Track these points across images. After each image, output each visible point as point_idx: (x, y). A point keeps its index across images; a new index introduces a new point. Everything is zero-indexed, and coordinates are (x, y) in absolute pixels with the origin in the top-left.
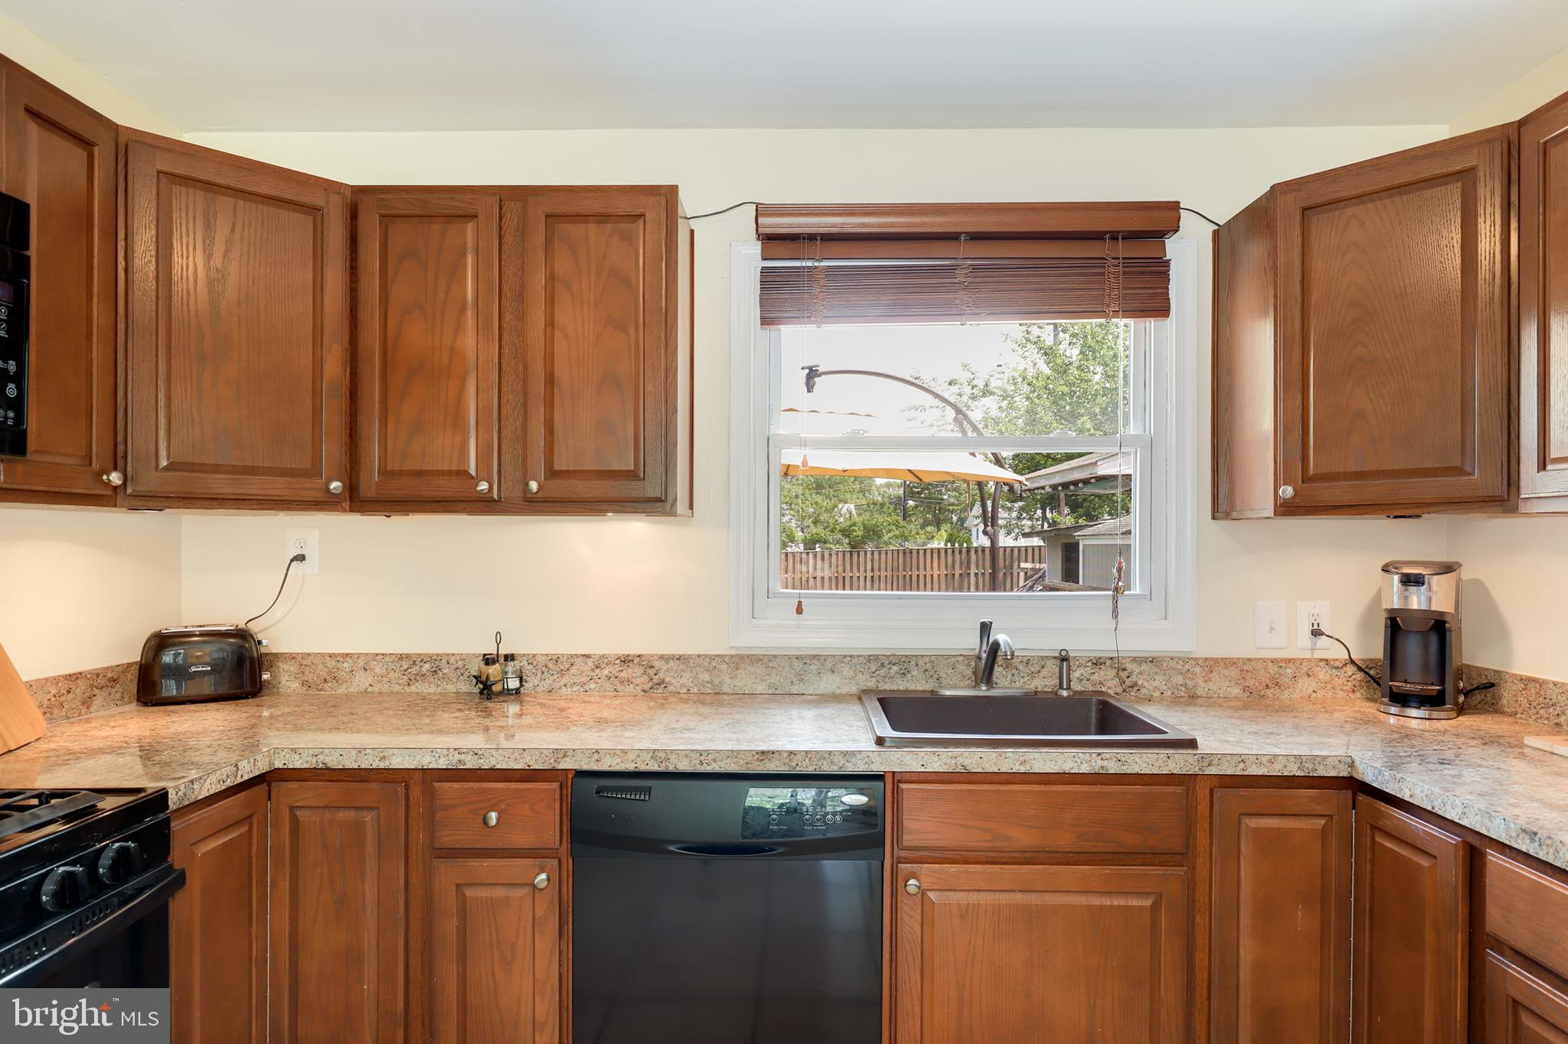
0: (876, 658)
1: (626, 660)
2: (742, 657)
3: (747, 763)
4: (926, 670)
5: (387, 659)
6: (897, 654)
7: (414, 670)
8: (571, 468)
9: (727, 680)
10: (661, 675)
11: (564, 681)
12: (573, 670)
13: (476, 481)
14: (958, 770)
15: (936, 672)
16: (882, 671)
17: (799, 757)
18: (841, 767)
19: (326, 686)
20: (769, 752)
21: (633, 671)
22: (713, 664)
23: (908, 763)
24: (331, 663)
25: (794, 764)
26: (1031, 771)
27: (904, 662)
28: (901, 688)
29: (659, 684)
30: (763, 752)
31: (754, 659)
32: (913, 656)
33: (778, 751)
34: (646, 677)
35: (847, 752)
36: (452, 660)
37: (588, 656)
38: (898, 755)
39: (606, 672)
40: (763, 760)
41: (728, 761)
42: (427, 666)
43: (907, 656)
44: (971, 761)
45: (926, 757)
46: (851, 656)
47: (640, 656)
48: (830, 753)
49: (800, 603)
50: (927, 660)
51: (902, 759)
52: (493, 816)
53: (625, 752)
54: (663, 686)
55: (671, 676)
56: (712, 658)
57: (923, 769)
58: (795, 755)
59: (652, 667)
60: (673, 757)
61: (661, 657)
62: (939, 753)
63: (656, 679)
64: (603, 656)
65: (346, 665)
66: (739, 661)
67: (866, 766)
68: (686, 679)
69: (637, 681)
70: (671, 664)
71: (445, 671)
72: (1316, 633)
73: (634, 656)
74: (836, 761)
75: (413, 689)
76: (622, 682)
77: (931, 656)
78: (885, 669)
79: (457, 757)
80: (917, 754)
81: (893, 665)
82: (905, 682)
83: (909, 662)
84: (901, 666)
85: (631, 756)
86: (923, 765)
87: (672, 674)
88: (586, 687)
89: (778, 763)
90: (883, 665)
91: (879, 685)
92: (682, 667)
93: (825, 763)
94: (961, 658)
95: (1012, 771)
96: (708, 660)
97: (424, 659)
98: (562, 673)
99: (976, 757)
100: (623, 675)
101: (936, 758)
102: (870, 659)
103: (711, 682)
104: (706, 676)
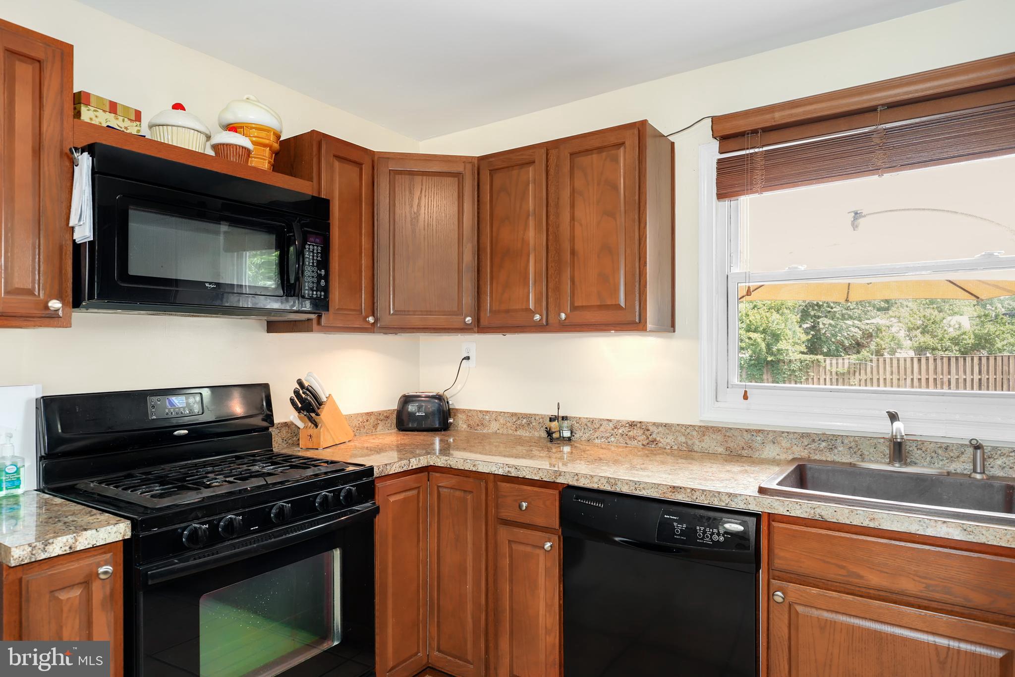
0: (808, 435)
1: (632, 425)
2: (707, 428)
3: (664, 493)
4: (850, 448)
5: (506, 415)
6: (827, 433)
7: (518, 422)
8: (584, 304)
9: (697, 442)
10: (654, 436)
11: (596, 435)
12: (602, 429)
13: (533, 313)
14: (816, 518)
15: (859, 449)
16: (813, 446)
17: (698, 493)
18: (727, 504)
19: (479, 428)
20: (678, 487)
21: (637, 433)
22: (688, 431)
23: (776, 508)
24: (480, 416)
25: (695, 498)
26: (880, 527)
27: (832, 440)
28: (829, 459)
29: (653, 441)
30: (674, 487)
31: (716, 430)
32: (839, 435)
33: (684, 488)
34: (644, 437)
35: (731, 494)
36: (537, 418)
37: (610, 421)
38: (769, 501)
39: (620, 431)
40: (674, 492)
41: (652, 490)
42: (525, 421)
43: (834, 436)
44: (827, 512)
45: (790, 505)
46: (788, 433)
47: (641, 422)
48: (719, 493)
49: (746, 392)
50: (852, 439)
51: (772, 504)
52: (524, 505)
53: (592, 477)
54: (655, 443)
55: (660, 437)
56: (687, 427)
57: (788, 514)
58: (695, 491)
59: (648, 430)
60: (619, 483)
61: (654, 424)
62: (801, 504)
63: (651, 438)
64: (618, 421)
65: (487, 417)
66: (705, 430)
67: (745, 505)
68: (670, 439)
69: (639, 438)
70: (660, 429)
71: (534, 424)
73: (637, 422)
74: (723, 499)
75: (518, 433)
76: (630, 438)
77: (855, 437)
78: (816, 444)
79: (507, 469)
80: (783, 502)
81: (823, 441)
82: (833, 455)
83: (836, 440)
84: (829, 443)
85: (596, 480)
86: (788, 511)
87: (661, 436)
88: (609, 440)
89: (684, 496)
90: (814, 441)
91: (811, 456)
92: (667, 431)
93: (716, 500)
94: (882, 440)
95: (862, 525)
96: (684, 428)
97: (525, 416)
98: (595, 430)
99: (831, 510)
100: (631, 434)
101: (799, 507)
102: (803, 435)
104: (683, 439)
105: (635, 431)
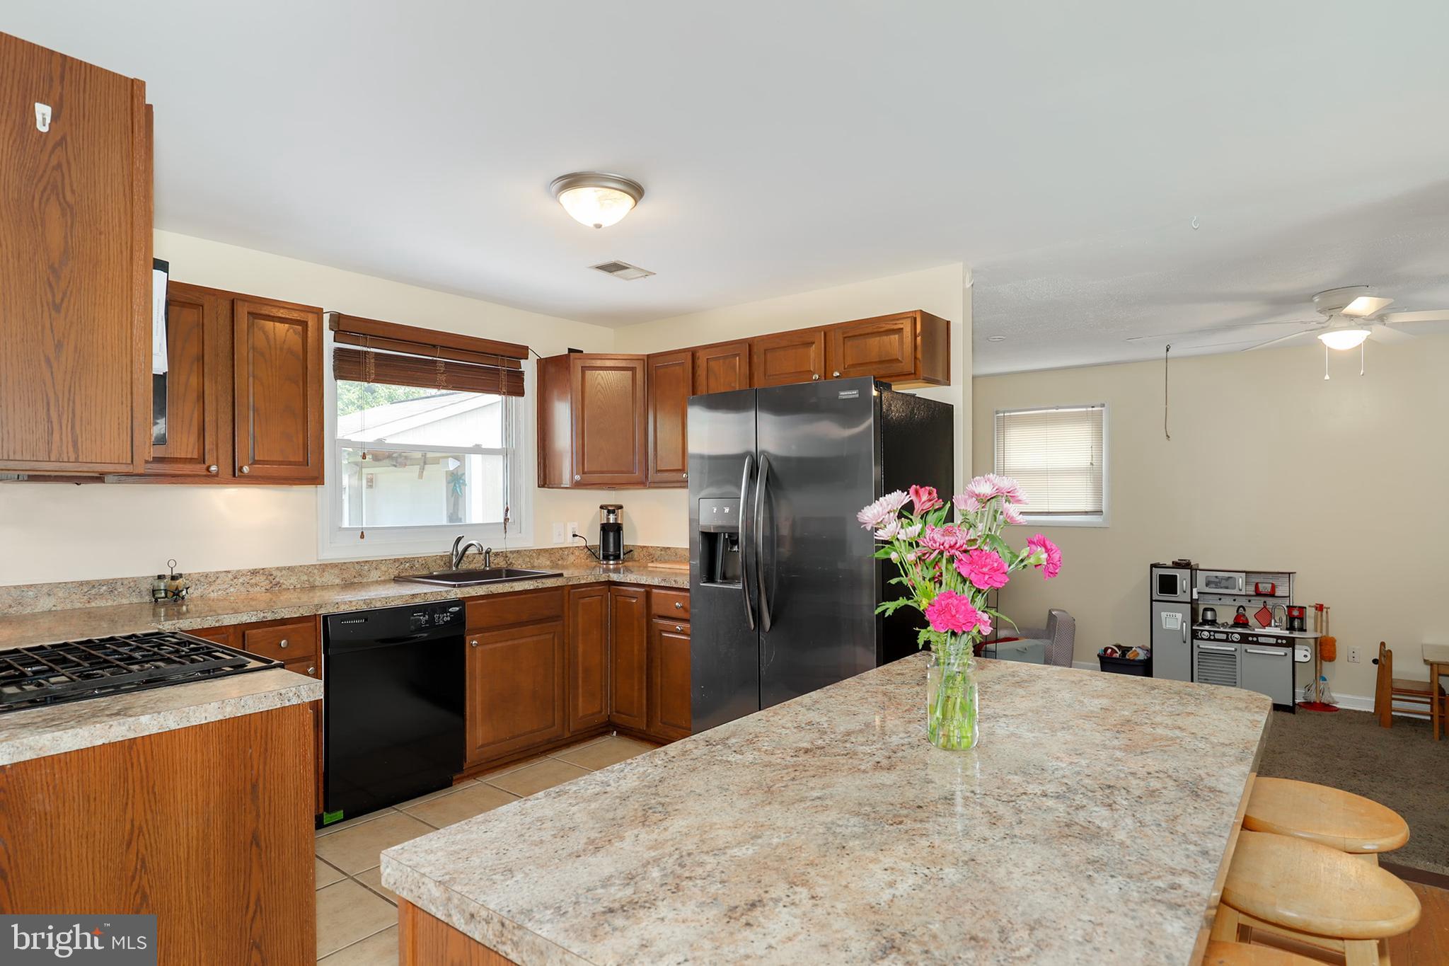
0: (398, 560)
1: (254, 573)
2: (326, 565)
9: (318, 578)
10: (277, 579)
11: (212, 588)
12: (219, 581)
16: (401, 567)
21: (259, 579)
22: (310, 570)
27: (412, 561)
29: (276, 584)
31: (334, 565)
32: (416, 557)
34: (267, 580)
36: (125, 582)
37: (229, 572)
39: (241, 581)
42: (105, 587)
43: (413, 558)
46: (386, 560)
47: (263, 569)
49: (363, 533)
54: (278, 585)
56: (309, 567)
59: (271, 575)
61: (278, 568)
63: (274, 582)
64: (238, 571)
66: (325, 567)
68: (293, 580)
69: (262, 584)
70: (284, 571)
71: (120, 589)
72: (574, 536)
73: (260, 570)
76: (252, 586)
78: (403, 565)
81: (407, 562)
83: (415, 560)
84: (411, 563)
87: (285, 576)
88: (228, 591)
90: (401, 563)
91: (400, 574)
92: (292, 574)
98: (210, 584)
100: (253, 581)
102: (395, 561)
103: (308, 581)
104: (305, 578)
105: (257, 578)
